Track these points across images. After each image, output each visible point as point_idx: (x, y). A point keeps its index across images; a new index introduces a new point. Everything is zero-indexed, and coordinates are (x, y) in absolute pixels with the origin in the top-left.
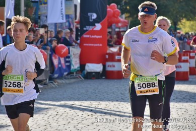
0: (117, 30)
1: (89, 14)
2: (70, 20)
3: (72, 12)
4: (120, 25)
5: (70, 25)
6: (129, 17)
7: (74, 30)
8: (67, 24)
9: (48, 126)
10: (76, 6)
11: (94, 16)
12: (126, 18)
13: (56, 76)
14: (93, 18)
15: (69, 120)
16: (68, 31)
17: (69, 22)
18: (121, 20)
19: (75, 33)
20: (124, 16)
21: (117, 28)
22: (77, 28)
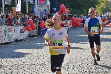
0: (65, 15)
1: (53, 9)
2: (46, 11)
3: (46, 8)
4: (66, 12)
5: (46, 13)
6: (69, 9)
7: (48, 15)
8: (45, 13)
9: (38, 53)
10: (48, 6)
11: (55, 9)
12: (68, 10)
13: (41, 33)
14: (55, 10)
15: (47, 50)
16: (46, 16)
17: (45, 12)
18: (66, 10)
19: (48, 16)
20: (67, 9)
21: (64, 14)
22: (49, 14)
